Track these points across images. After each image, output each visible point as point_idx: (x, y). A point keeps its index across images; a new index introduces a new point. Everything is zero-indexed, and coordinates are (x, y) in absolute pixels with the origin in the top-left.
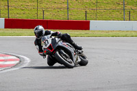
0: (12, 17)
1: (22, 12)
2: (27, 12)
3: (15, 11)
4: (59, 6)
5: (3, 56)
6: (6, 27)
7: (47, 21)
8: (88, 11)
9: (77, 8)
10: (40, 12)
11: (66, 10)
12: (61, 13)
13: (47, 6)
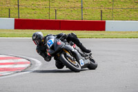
0: (22, 17)
1: (34, 11)
2: (38, 11)
3: (26, 11)
4: (73, 5)
5: (13, 59)
6: (16, 28)
7: (60, 21)
8: (103, 10)
9: (92, 8)
10: (52, 12)
11: (80, 10)
12: (75, 13)
13: (60, 5)
